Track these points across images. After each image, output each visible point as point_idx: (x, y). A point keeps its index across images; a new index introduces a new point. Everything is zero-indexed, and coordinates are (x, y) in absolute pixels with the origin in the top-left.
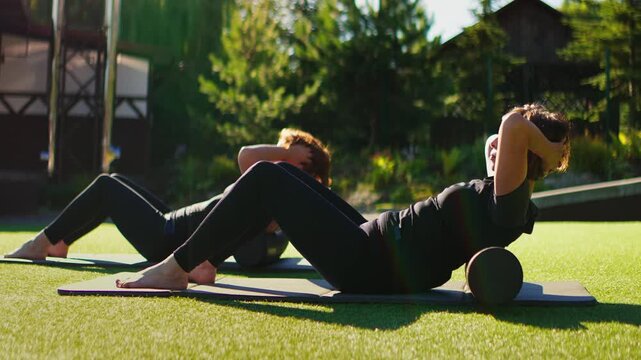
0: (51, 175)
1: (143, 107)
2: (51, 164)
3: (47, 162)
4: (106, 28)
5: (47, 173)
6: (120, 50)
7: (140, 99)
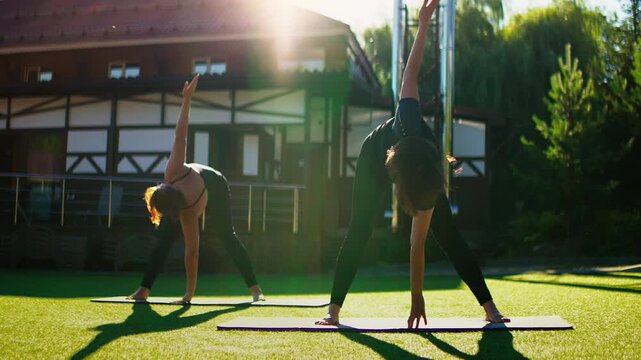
0: (394, 231)
1: (481, 166)
2: (395, 221)
3: (391, 219)
4: (442, 96)
5: (391, 229)
6: (455, 116)
7: (478, 159)
